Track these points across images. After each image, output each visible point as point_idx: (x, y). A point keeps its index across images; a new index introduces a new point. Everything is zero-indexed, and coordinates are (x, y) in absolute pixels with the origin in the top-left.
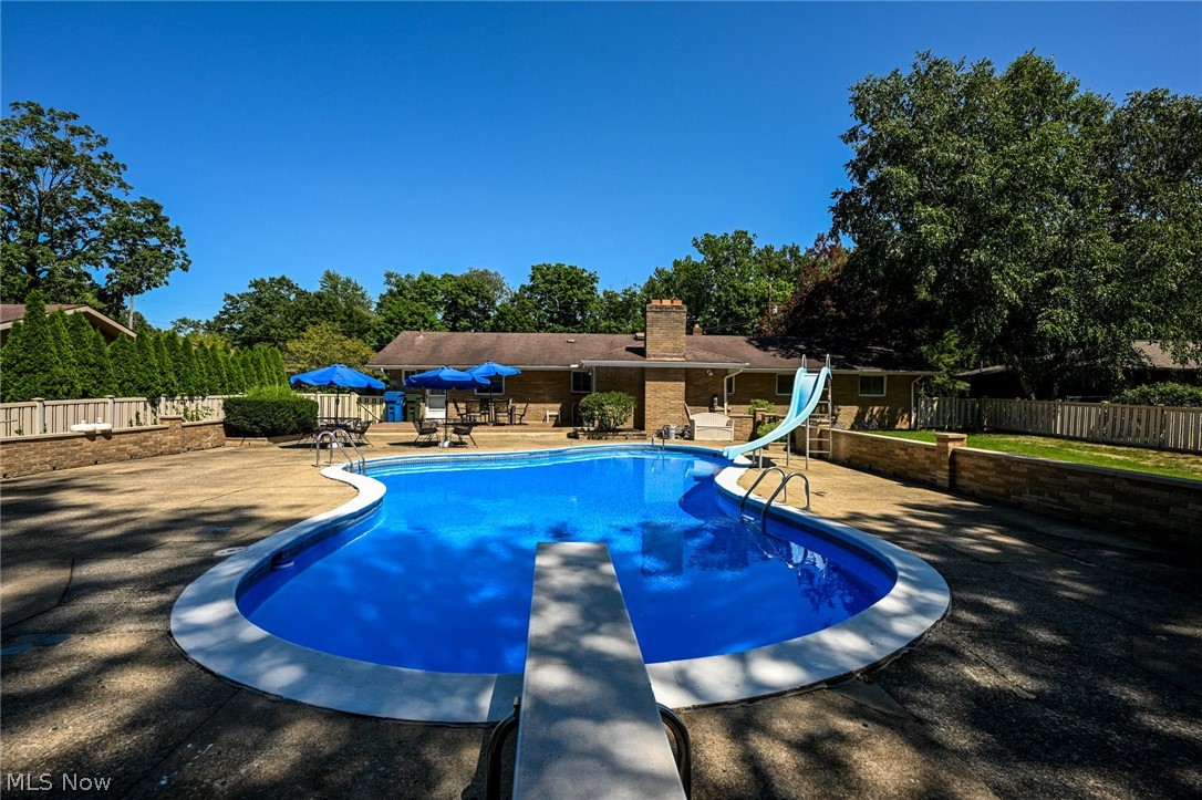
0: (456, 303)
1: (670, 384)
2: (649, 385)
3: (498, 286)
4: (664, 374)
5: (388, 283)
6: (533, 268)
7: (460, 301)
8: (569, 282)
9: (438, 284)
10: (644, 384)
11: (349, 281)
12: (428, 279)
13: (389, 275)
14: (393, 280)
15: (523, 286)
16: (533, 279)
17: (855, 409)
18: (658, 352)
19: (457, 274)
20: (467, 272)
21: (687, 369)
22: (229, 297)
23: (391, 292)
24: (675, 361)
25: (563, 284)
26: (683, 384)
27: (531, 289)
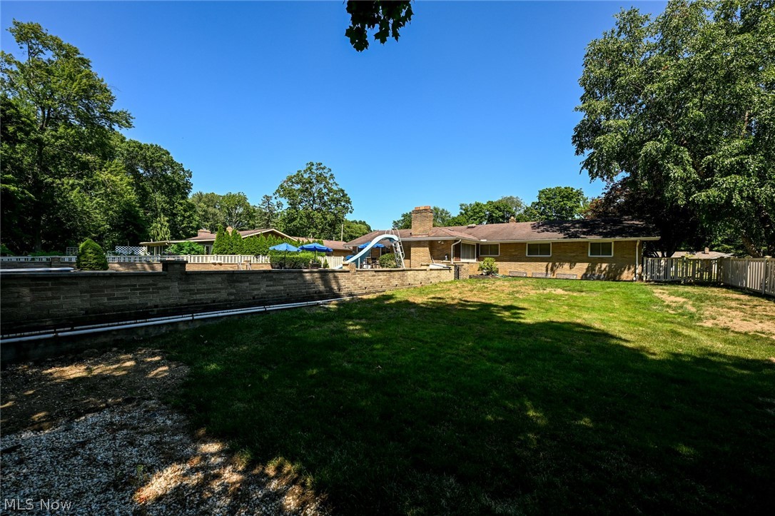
0: (492, 216)
1: (421, 249)
2: (413, 249)
3: (518, 205)
4: (419, 244)
5: (462, 209)
6: (540, 192)
7: (494, 215)
8: (562, 197)
9: (483, 207)
10: (410, 250)
11: (443, 210)
12: (478, 205)
13: (461, 205)
14: (464, 207)
15: (533, 203)
16: (540, 198)
17: (586, 265)
18: (417, 233)
19: (495, 200)
20: (501, 199)
21: (429, 241)
22: (395, 222)
23: (461, 213)
24: (424, 238)
25: (558, 199)
26: (428, 249)
27: (538, 204)
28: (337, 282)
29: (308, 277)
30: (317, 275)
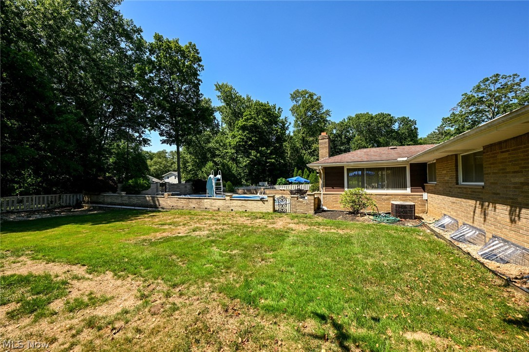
28: (158, 202)
29: (147, 198)
30: (150, 198)
